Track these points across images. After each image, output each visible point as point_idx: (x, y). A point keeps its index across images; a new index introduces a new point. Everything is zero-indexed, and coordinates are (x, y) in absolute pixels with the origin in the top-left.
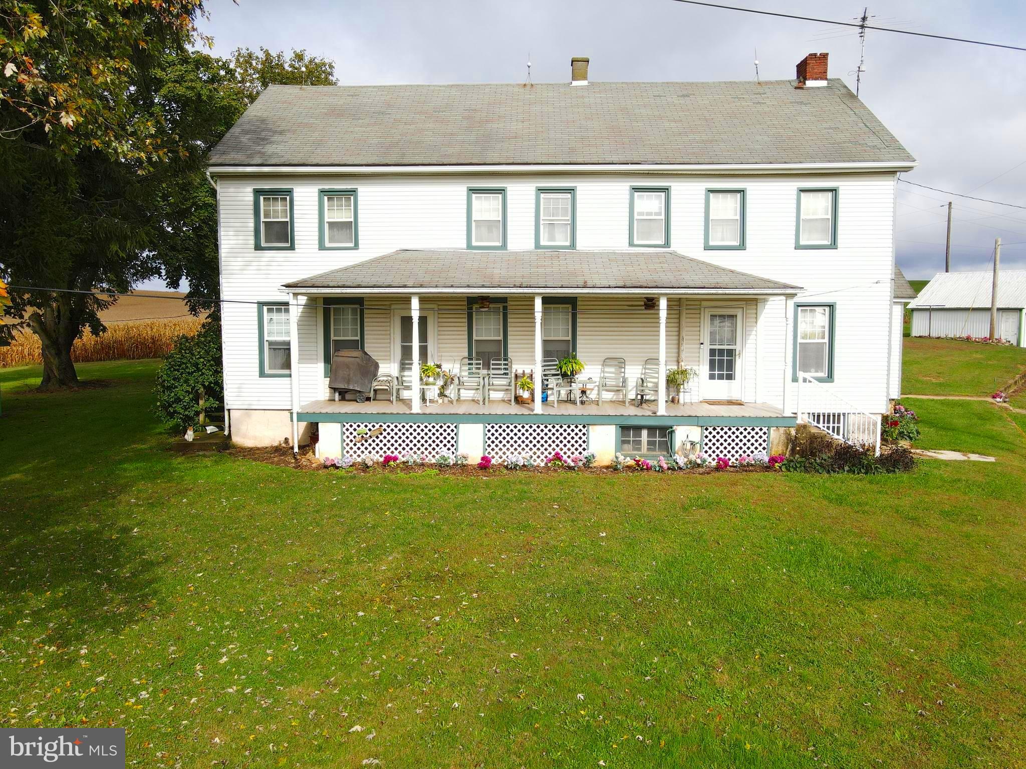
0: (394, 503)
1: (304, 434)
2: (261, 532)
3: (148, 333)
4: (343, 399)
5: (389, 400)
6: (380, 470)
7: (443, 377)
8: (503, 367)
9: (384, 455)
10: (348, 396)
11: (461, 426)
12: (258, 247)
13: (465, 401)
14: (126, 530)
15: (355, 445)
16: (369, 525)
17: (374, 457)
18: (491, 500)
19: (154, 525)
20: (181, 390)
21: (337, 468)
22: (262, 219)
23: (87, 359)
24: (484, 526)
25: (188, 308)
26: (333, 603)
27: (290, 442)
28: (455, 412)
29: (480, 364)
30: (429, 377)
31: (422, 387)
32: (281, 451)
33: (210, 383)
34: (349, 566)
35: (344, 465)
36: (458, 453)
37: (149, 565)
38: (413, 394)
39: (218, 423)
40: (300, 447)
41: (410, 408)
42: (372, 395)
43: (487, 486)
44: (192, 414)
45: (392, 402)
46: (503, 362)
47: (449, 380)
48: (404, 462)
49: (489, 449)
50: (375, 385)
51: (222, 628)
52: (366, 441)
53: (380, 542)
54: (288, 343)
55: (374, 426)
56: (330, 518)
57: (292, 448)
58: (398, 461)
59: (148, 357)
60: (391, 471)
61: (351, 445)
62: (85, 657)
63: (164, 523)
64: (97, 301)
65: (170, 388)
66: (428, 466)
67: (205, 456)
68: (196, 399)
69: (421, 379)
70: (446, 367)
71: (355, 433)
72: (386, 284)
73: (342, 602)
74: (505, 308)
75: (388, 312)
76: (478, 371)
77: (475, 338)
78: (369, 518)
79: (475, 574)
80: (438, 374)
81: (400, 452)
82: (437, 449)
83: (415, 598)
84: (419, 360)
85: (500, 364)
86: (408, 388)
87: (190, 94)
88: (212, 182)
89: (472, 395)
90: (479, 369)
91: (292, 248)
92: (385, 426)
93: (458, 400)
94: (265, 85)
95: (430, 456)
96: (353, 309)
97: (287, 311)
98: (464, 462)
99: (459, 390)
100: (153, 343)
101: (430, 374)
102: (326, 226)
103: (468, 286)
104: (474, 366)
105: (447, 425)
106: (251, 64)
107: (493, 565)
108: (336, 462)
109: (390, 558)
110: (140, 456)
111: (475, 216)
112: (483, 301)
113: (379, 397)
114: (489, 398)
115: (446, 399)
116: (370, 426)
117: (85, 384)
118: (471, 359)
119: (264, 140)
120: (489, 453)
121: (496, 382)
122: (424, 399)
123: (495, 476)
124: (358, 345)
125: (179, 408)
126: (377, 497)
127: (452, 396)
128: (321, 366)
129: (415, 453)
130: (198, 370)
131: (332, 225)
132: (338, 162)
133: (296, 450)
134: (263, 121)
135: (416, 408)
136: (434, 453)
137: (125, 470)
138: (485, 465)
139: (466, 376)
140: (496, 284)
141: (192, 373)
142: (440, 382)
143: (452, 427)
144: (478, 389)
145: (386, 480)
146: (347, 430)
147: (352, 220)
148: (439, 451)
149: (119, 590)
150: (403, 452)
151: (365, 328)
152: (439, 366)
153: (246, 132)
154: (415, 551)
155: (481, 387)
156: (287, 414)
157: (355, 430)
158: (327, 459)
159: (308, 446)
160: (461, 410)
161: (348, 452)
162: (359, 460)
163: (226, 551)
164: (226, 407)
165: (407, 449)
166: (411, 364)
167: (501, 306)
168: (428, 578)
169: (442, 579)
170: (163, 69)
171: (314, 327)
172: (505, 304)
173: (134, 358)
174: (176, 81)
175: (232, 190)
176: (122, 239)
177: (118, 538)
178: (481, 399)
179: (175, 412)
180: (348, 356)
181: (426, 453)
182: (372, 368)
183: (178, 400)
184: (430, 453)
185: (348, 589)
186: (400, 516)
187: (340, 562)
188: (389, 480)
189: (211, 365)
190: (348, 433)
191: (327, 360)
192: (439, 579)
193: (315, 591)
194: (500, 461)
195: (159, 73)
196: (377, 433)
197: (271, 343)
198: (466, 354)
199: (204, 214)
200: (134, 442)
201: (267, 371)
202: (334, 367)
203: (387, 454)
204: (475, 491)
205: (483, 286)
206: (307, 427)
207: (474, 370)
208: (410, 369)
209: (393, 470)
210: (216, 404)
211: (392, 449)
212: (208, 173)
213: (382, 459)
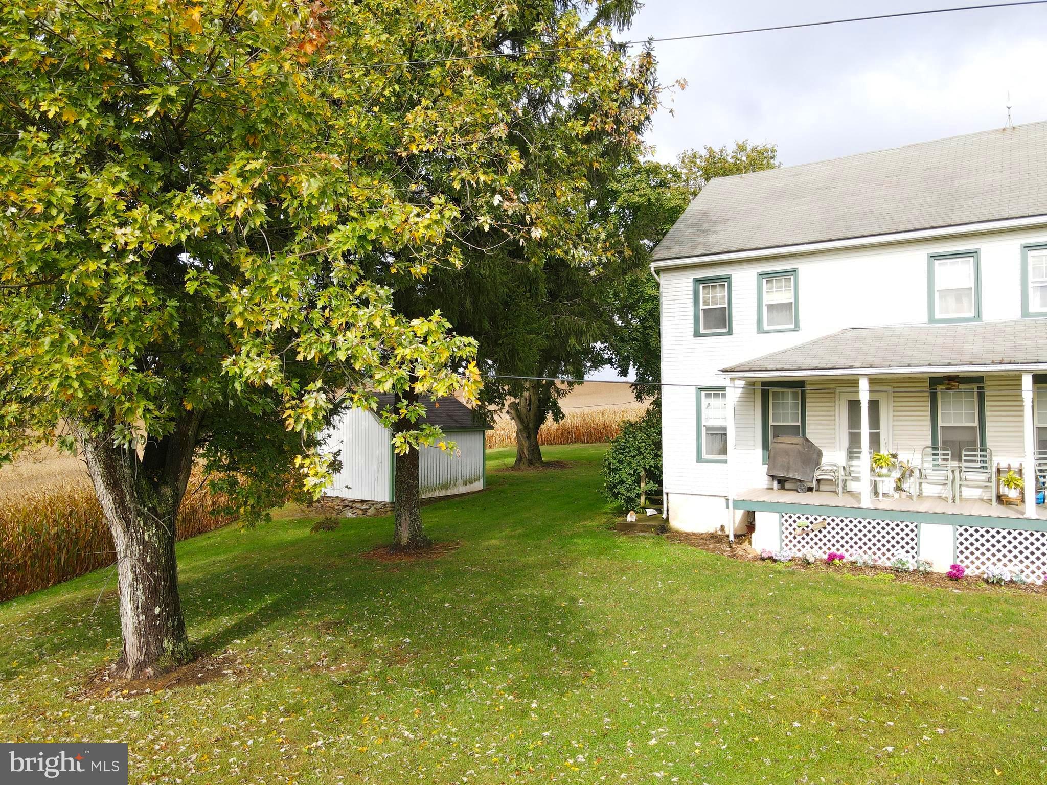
0: (839, 606)
1: (741, 522)
2: (693, 618)
3: (599, 420)
4: (782, 488)
5: (835, 492)
6: (823, 568)
7: (900, 469)
8: (979, 459)
9: (828, 552)
10: (787, 485)
11: (924, 527)
12: (697, 334)
13: (928, 497)
14: (573, 600)
15: (795, 538)
16: (809, 627)
17: (816, 554)
18: (964, 617)
19: (596, 598)
20: (624, 473)
21: (775, 561)
22: (702, 307)
23: (551, 443)
24: (953, 649)
25: (634, 395)
26: (767, 706)
27: (726, 529)
28: (915, 509)
29: (948, 455)
30: (882, 467)
31: (873, 479)
32: (716, 538)
33: (651, 466)
34: (784, 669)
35: (782, 558)
36: (919, 558)
37: (591, 635)
38: (863, 487)
39: (657, 506)
40: (736, 536)
41: (859, 501)
42: (814, 485)
43: (959, 600)
44: (633, 496)
45: (838, 494)
46: (979, 453)
47: (908, 472)
48: (852, 563)
49: (962, 557)
50: (818, 474)
51: (653, 709)
52: (807, 535)
53: (821, 649)
54: (725, 429)
55: (816, 519)
56: (765, 614)
57: (728, 536)
58: (844, 560)
59: (600, 442)
60: (836, 571)
61: (791, 537)
62: (534, 710)
63: (604, 597)
64: (557, 390)
65: (615, 470)
66: (881, 569)
67: (644, 537)
68: (638, 483)
69: (872, 470)
70: (903, 457)
71: (795, 525)
72: (830, 366)
73: (775, 707)
74: (981, 388)
75: (833, 395)
76: (945, 463)
77: (940, 424)
78: (810, 620)
79: (941, 705)
80: (894, 465)
81: (847, 551)
82: (893, 550)
83: (861, 719)
84: (870, 448)
85: (975, 456)
86: (857, 479)
87: (643, 200)
88: (656, 276)
89: (938, 491)
90: (947, 460)
91: (730, 332)
92: (829, 520)
93: (920, 496)
94: (707, 179)
95: (884, 558)
96: (793, 392)
97: (724, 395)
98: (928, 570)
99: (920, 484)
100: (605, 428)
101: (884, 464)
102: (765, 309)
103: (930, 365)
104: (940, 457)
105: (905, 523)
106: (695, 163)
107: (964, 698)
108: (773, 555)
109: (832, 668)
110: (590, 533)
111: (939, 285)
112: (951, 381)
113: (822, 487)
114: (961, 496)
115: (903, 494)
116: (812, 519)
117: (548, 464)
118: (937, 449)
119: (707, 231)
120: (962, 561)
121: (970, 476)
122: (876, 493)
123: (970, 589)
124: (800, 430)
125: (623, 491)
126: (819, 598)
127: (912, 491)
128: (759, 452)
129: (865, 552)
130: (640, 454)
131: (771, 307)
132: (777, 244)
133: (731, 538)
134: (705, 213)
135: (867, 501)
136: (888, 555)
137: (575, 544)
138: (956, 575)
139: (929, 468)
140: (967, 361)
141: (635, 456)
142: (896, 474)
143: (912, 526)
144: (945, 484)
145: (830, 580)
146: (786, 521)
147: (792, 300)
148: (896, 553)
149: (566, 656)
150: (851, 551)
151: (807, 413)
152: (894, 456)
153: (688, 227)
154: (863, 665)
155: (949, 482)
156: (723, 500)
157: (795, 521)
158: (764, 550)
159: (744, 535)
160: (923, 507)
161: (787, 545)
162: (800, 555)
163: (659, 632)
164: (665, 491)
165: (856, 547)
166: (860, 453)
167: (975, 387)
168: (879, 698)
169: (897, 703)
170: (619, 182)
171: (752, 412)
172: (981, 385)
173: (588, 442)
174: (630, 191)
175: (675, 281)
176: (579, 334)
177: (566, 606)
178: (950, 497)
179: (619, 493)
180: (787, 442)
181: (879, 554)
182: (815, 456)
183: (622, 482)
184: (884, 554)
185: (782, 693)
186: (846, 621)
187: (775, 662)
188: (834, 580)
189: (652, 450)
190: (787, 525)
191: (765, 445)
192: (894, 702)
193: (747, 689)
194: (977, 572)
195: (615, 186)
196: (820, 527)
197: (708, 429)
198: (930, 443)
199: (649, 306)
200: (584, 519)
201: (705, 456)
202: (772, 454)
203: (831, 551)
204: (942, 605)
205: (949, 364)
206: (744, 515)
207: (940, 462)
208: (859, 458)
209: (838, 569)
210: (656, 487)
211: (838, 546)
212: (652, 269)
213: (826, 557)
